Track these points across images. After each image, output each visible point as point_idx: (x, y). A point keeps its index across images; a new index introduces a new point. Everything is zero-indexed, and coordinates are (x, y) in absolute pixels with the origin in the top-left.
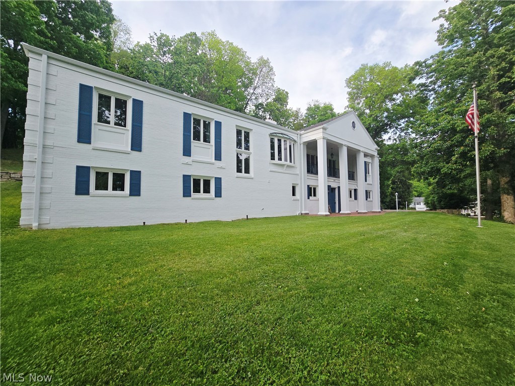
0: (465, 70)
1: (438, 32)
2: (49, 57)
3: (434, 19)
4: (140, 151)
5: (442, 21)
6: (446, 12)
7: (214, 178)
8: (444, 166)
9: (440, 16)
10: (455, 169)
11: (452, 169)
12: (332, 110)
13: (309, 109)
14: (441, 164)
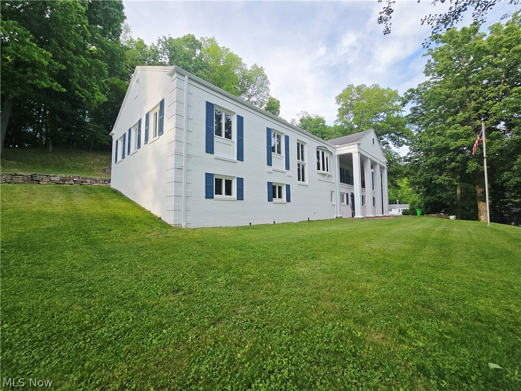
0: (453, 100)
1: (426, 65)
2: (189, 78)
3: (424, 55)
4: (243, 161)
5: (430, 57)
6: (433, 51)
7: (285, 186)
8: (438, 178)
9: (429, 54)
10: (447, 181)
11: (445, 180)
12: (324, 122)
13: (301, 120)
14: (436, 176)
